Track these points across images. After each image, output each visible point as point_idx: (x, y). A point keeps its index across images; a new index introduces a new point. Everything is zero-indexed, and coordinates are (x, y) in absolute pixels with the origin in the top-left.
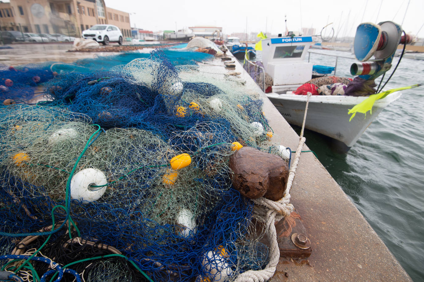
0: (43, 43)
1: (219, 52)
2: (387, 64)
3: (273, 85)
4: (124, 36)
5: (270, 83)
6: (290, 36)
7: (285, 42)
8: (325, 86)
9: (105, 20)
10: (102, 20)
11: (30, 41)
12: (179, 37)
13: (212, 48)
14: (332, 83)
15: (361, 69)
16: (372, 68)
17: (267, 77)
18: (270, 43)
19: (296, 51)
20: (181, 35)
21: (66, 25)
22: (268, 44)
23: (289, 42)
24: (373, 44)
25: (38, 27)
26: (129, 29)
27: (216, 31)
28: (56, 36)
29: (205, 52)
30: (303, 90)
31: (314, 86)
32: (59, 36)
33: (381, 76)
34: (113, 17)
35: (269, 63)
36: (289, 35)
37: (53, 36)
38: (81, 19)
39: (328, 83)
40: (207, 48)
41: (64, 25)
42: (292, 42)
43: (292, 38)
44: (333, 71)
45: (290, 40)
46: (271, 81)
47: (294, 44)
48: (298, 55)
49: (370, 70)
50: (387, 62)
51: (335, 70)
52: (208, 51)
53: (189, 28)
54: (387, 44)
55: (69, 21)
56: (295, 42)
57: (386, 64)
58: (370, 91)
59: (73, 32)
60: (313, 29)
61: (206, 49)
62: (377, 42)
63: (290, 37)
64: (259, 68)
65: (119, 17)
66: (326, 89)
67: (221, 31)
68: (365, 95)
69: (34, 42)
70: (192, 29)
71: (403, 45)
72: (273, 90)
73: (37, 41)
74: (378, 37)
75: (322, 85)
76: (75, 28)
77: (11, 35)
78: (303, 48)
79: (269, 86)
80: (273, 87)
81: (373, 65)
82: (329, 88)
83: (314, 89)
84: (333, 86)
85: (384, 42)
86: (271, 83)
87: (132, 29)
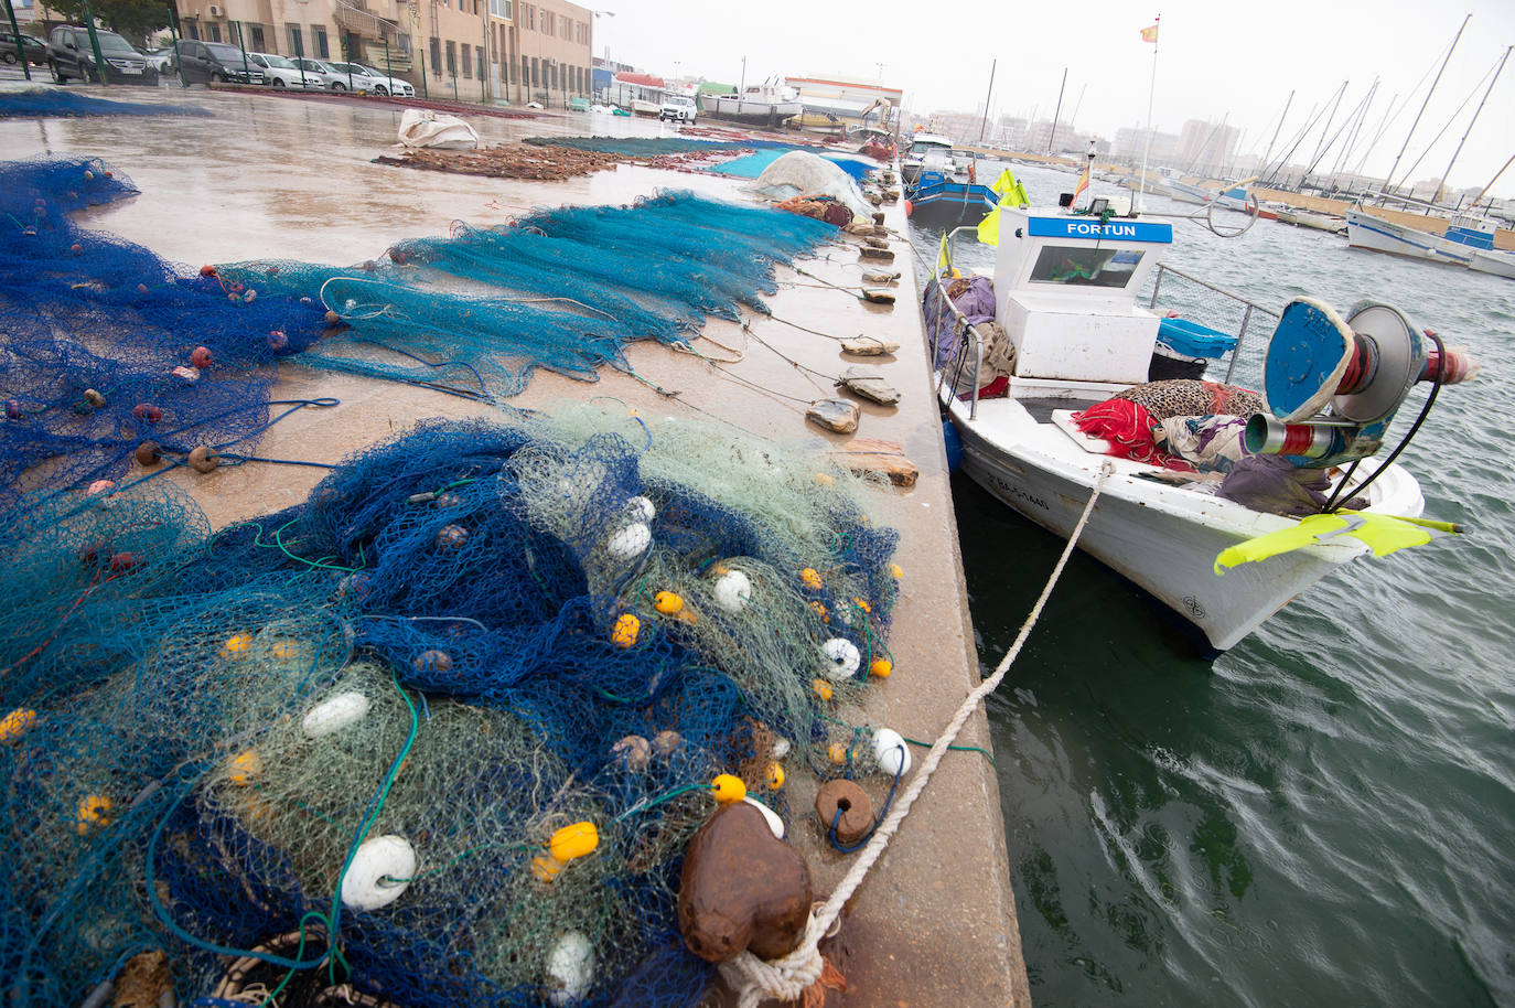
0: (304, 92)
1: (862, 217)
2: (1364, 438)
3: (1014, 374)
4: (568, 89)
5: (1004, 364)
6: (1097, 214)
7: (1075, 235)
8: (1182, 420)
9: (511, 29)
10: (502, 26)
11: (266, 81)
12: (747, 109)
13: (841, 198)
14: (1207, 414)
15: (1277, 438)
16: (1317, 437)
17: (999, 342)
18: (1025, 232)
19: (1110, 266)
20: (755, 105)
21: (384, 35)
22: (1018, 234)
23: (1088, 237)
24: (1322, 381)
25: (295, 32)
26: (585, 65)
27: (878, 104)
28: (349, 71)
29: (810, 214)
30: (1105, 420)
31: (1143, 412)
32: (359, 72)
33: (1345, 467)
34: (538, 19)
35: (1012, 294)
36: (1096, 209)
37: (337, 68)
38: (434, 18)
39: (1194, 409)
40: (822, 199)
41: (377, 33)
42: (1099, 237)
43: (1102, 223)
44: (1227, 353)
45: (1095, 229)
46: (1010, 358)
47: (1105, 245)
48: (1120, 280)
49: (1308, 443)
50: (1368, 432)
51: (1235, 348)
52: (823, 207)
53: (788, 80)
54: (1371, 383)
55: (394, 22)
56: (1111, 237)
57: (1362, 439)
58: (1305, 502)
59: (401, 61)
60: (1229, 130)
61: (817, 204)
62: (1333, 381)
63: (1097, 218)
64: (968, 332)
65: (558, 24)
66: (1183, 430)
67: (894, 102)
68: (1286, 513)
69: (277, 87)
70: (797, 84)
71: (1432, 384)
72: (1013, 392)
73: (289, 85)
74: (1338, 365)
75: (1171, 414)
76: (412, 50)
77: (209, 57)
78: (1136, 259)
79: (1001, 374)
80: (1013, 380)
81: (1322, 429)
82: (1192, 427)
83: (1142, 423)
84: (1209, 424)
85: (1362, 374)
86: (1007, 367)
87: (598, 62)
